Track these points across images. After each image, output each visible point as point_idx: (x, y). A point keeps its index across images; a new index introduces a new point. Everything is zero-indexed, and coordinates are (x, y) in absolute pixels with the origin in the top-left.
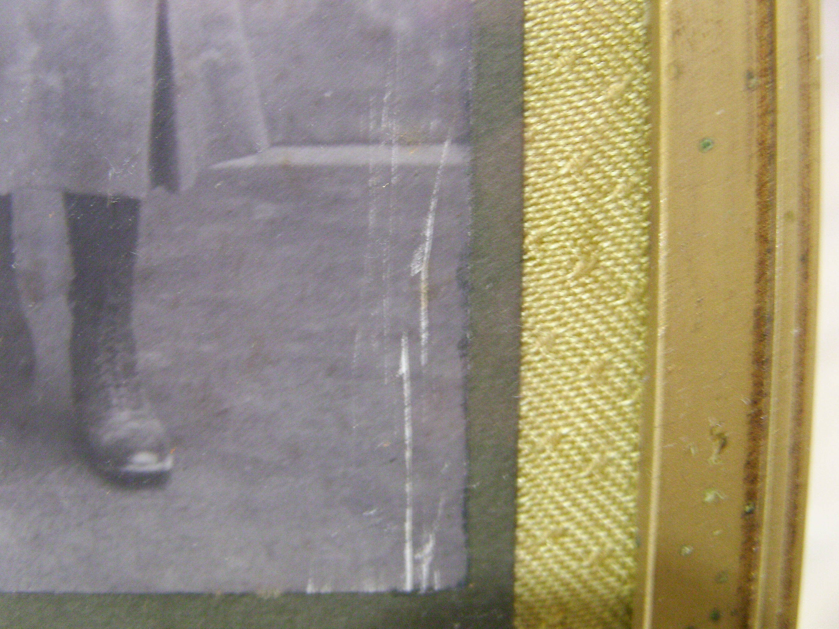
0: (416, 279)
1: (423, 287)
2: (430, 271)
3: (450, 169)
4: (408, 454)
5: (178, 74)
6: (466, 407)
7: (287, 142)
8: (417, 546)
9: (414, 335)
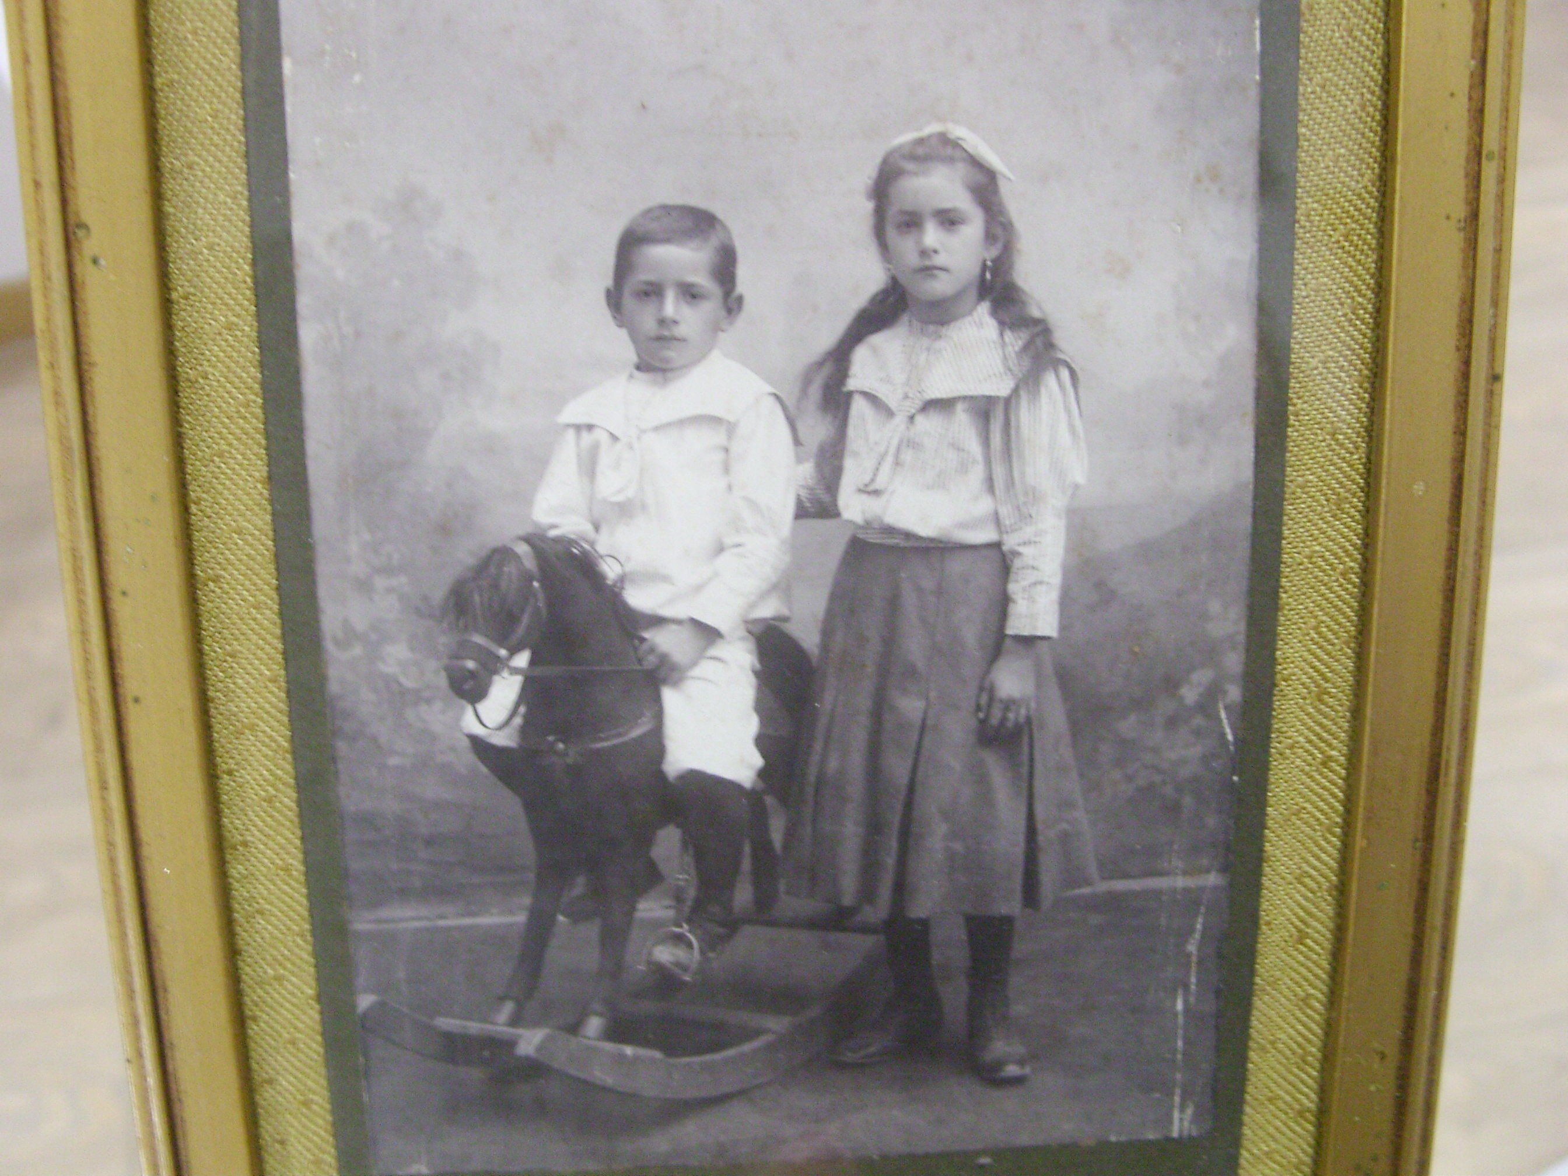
0: (1189, 956)
1: (1194, 959)
2: (1199, 950)
3: (1216, 888)
4: (1179, 1057)
5: (1041, 839)
6: (1217, 1028)
7: (1111, 878)
8: (1182, 1110)
9: (1186, 986)
